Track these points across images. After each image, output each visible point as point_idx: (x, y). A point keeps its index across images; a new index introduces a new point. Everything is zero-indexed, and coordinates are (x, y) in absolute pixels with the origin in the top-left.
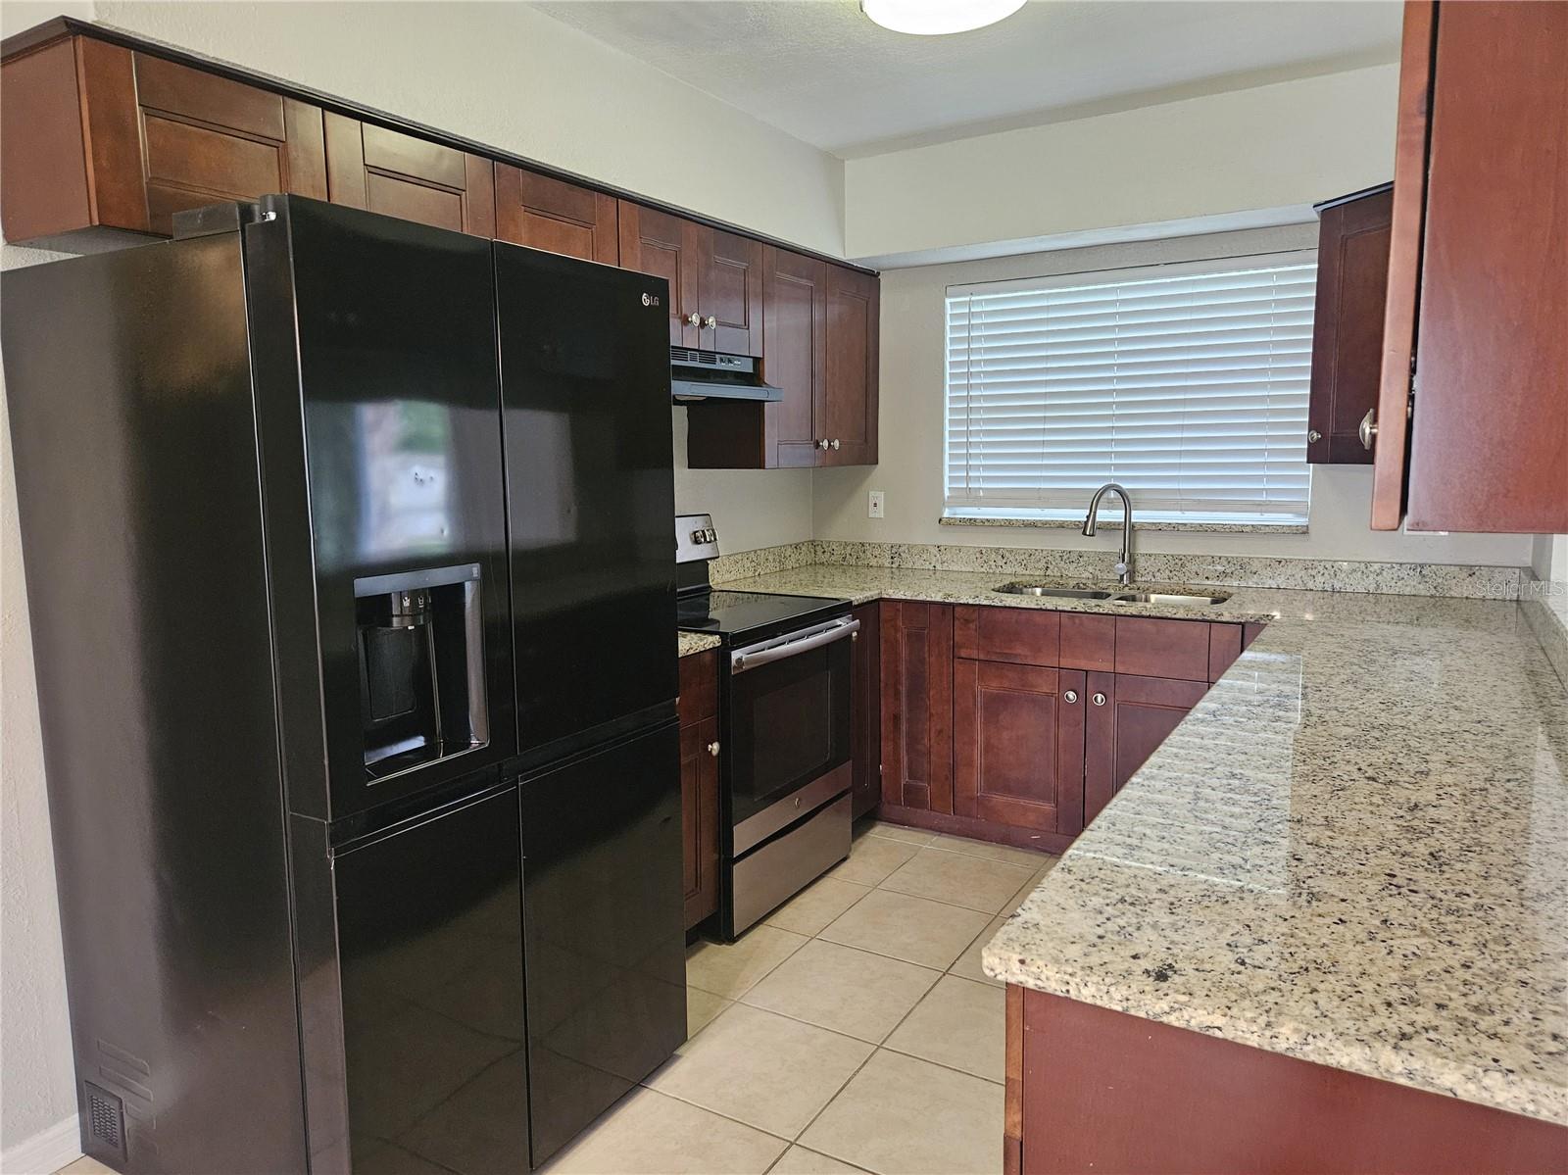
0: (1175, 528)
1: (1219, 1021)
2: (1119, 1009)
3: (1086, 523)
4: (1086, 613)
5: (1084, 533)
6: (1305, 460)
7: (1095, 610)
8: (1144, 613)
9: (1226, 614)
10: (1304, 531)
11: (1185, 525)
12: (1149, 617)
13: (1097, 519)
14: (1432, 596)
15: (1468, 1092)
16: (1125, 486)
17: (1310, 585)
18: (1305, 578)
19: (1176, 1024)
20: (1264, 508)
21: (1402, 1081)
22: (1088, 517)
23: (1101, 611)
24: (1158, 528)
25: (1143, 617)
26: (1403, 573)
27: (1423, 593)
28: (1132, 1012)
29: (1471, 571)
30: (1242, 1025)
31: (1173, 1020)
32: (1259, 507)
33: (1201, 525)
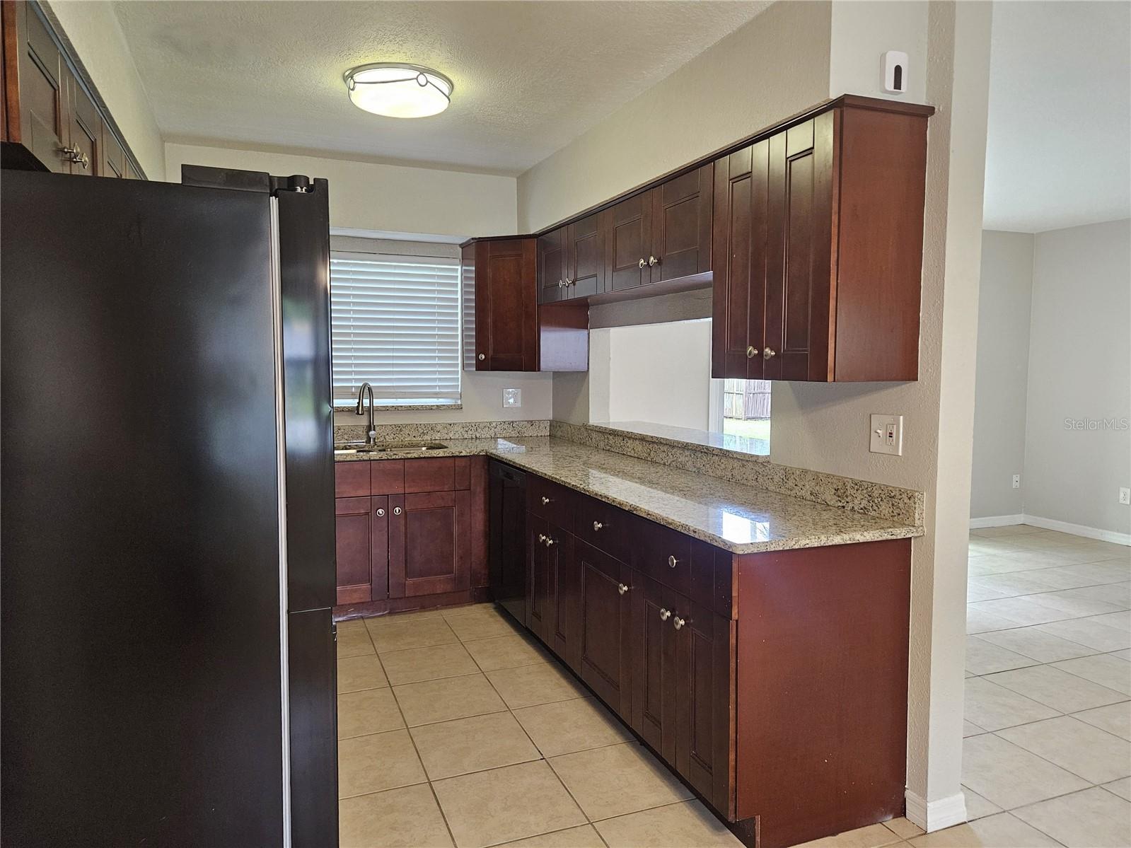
0: (396, 409)
1: (808, 541)
2: (781, 549)
3: (358, 407)
4: (388, 459)
5: (358, 414)
6: (475, 369)
7: (394, 457)
8: (422, 456)
9: (464, 451)
10: (460, 408)
11: (402, 406)
12: (425, 458)
13: (364, 405)
14: (518, 437)
15: (862, 539)
16: (372, 384)
17: (466, 436)
18: (463, 432)
19: (797, 548)
20: (439, 396)
21: (849, 542)
22: (359, 403)
23: (397, 457)
24: (386, 409)
25: (422, 458)
26: (506, 426)
27: (514, 435)
28: (785, 549)
29: (532, 423)
30: (813, 540)
31: (796, 547)
32: (436, 395)
33: (410, 407)
